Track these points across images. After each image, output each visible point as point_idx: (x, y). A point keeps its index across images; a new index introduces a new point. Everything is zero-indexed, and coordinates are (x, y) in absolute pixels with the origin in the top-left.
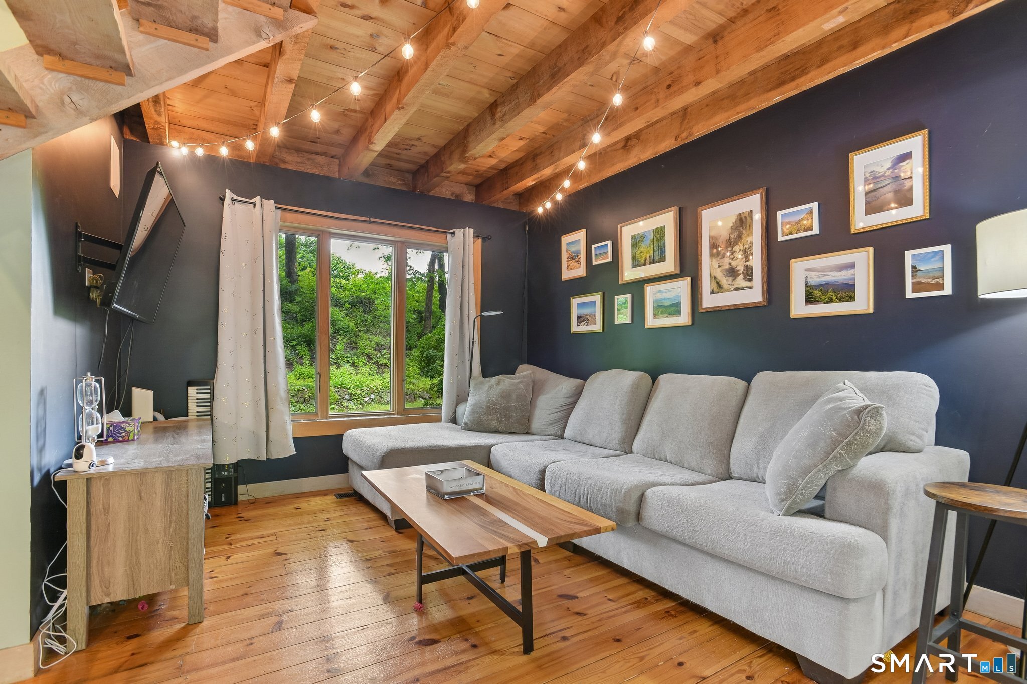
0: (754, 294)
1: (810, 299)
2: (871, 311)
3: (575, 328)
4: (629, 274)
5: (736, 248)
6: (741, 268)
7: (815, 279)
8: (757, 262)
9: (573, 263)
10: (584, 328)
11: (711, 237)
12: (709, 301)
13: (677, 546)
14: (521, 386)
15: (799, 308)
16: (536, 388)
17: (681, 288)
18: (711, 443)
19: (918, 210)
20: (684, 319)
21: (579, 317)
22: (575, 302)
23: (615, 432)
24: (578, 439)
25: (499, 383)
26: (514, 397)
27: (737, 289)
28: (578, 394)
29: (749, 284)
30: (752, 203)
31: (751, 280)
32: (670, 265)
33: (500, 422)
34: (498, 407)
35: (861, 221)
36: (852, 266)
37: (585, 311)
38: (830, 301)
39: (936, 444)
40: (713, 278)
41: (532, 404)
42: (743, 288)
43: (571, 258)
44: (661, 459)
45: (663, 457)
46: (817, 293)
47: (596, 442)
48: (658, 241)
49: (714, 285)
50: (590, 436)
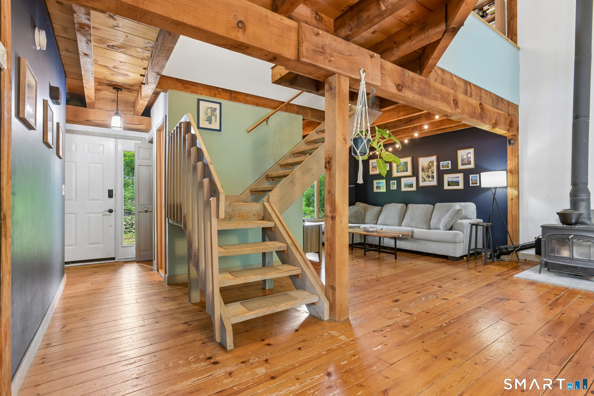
0: (434, 183)
1: (449, 185)
2: (463, 188)
3: (375, 190)
4: (395, 174)
5: (429, 170)
6: (431, 176)
7: (450, 180)
8: (435, 174)
9: (374, 169)
10: (378, 191)
11: (422, 166)
12: (421, 184)
14: (361, 209)
15: (446, 187)
16: (365, 210)
17: (413, 180)
18: (425, 221)
19: (472, 166)
20: (414, 188)
21: (377, 187)
22: (375, 182)
23: (397, 221)
24: (384, 224)
25: (353, 208)
26: (359, 212)
27: (430, 181)
28: (381, 211)
29: (433, 180)
30: (434, 158)
31: (434, 179)
32: (409, 173)
33: (355, 220)
34: (354, 215)
35: (460, 167)
36: (458, 177)
37: (378, 185)
38: (454, 185)
39: (477, 218)
40: (423, 178)
41: (365, 214)
42: (431, 181)
43: (373, 167)
44: (411, 227)
45: (411, 226)
46: (450, 183)
47: (390, 224)
48: (406, 165)
49: (423, 180)
50: (387, 222)
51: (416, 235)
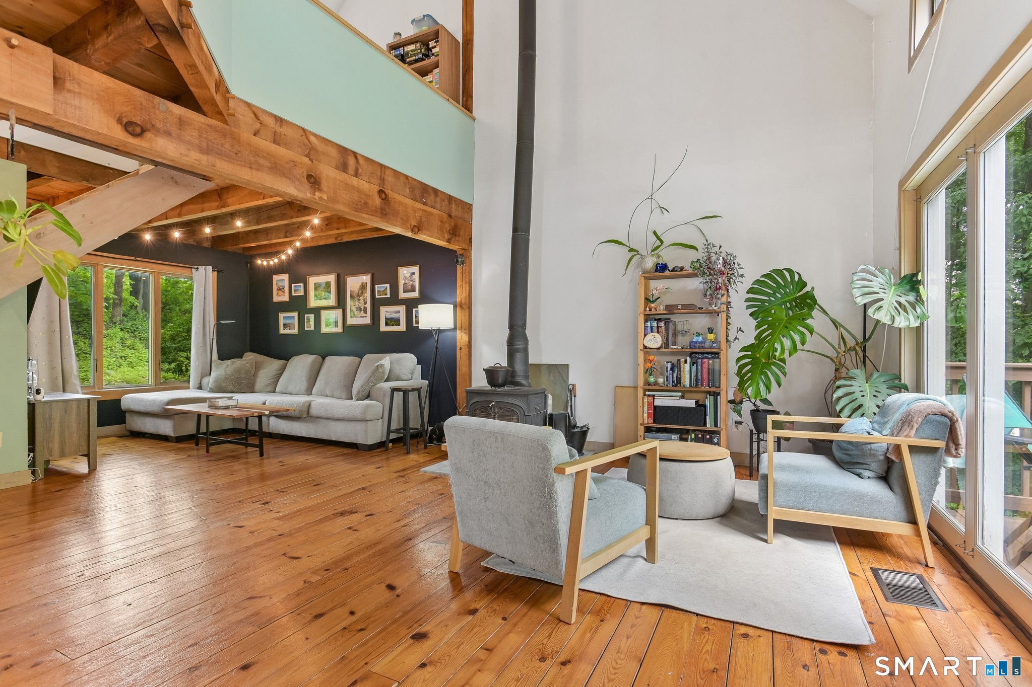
0: (367, 320)
1: (387, 324)
2: (405, 330)
3: (282, 331)
4: (313, 303)
5: (361, 298)
6: (363, 308)
7: (389, 316)
8: (368, 306)
9: (280, 293)
10: (287, 331)
11: (351, 291)
12: (350, 321)
13: (322, 420)
14: (248, 365)
15: (383, 328)
16: (258, 367)
17: (336, 314)
18: (345, 386)
19: (416, 294)
20: (339, 329)
21: (284, 325)
22: (282, 316)
23: (303, 385)
24: (284, 392)
25: (233, 363)
26: (243, 371)
27: (361, 317)
28: (283, 369)
29: (365, 315)
30: (366, 279)
31: (366, 313)
32: (332, 302)
33: (234, 387)
34: (233, 377)
35: (402, 295)
36: (399, 312)
37: (288, 321)
38: (393, 325)
39: (422, 379)
40: (351, 310)
41: (255, 375)
42: (363, 317)
43: (279, 289)
44: (325, 396)
45: (326, 395)
46: (389, 322)
47: (293, 392)
48: (327, 288)
49: (352, 315)
50: (290, 389)
51: (314, 411)
